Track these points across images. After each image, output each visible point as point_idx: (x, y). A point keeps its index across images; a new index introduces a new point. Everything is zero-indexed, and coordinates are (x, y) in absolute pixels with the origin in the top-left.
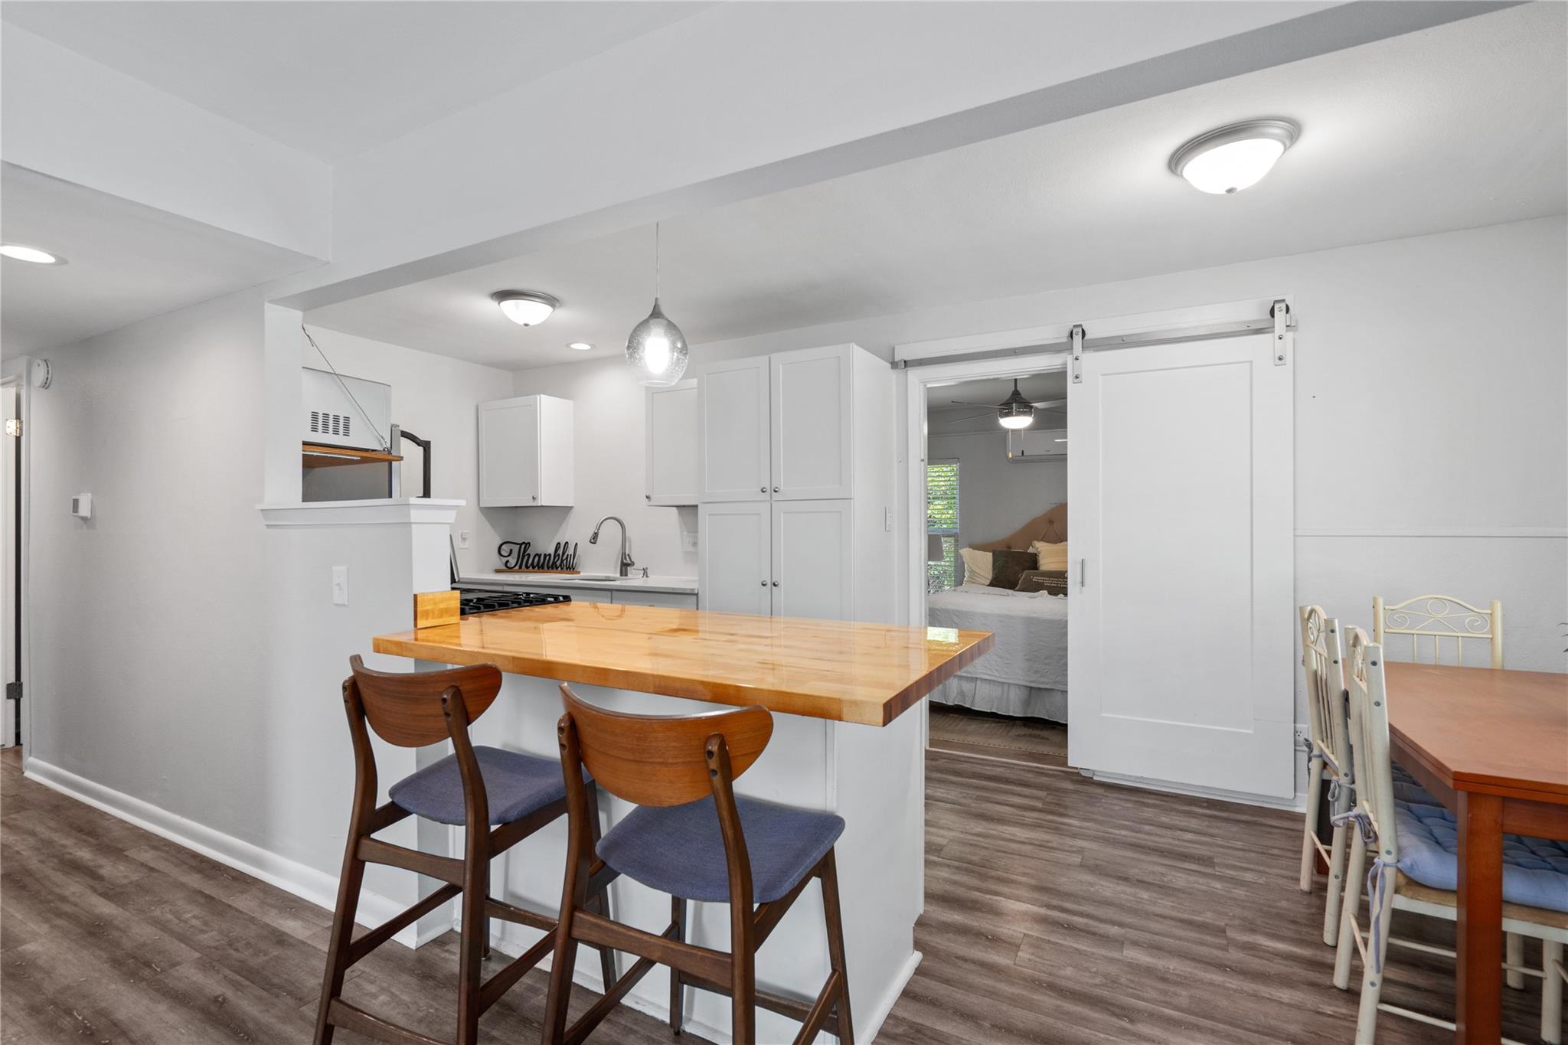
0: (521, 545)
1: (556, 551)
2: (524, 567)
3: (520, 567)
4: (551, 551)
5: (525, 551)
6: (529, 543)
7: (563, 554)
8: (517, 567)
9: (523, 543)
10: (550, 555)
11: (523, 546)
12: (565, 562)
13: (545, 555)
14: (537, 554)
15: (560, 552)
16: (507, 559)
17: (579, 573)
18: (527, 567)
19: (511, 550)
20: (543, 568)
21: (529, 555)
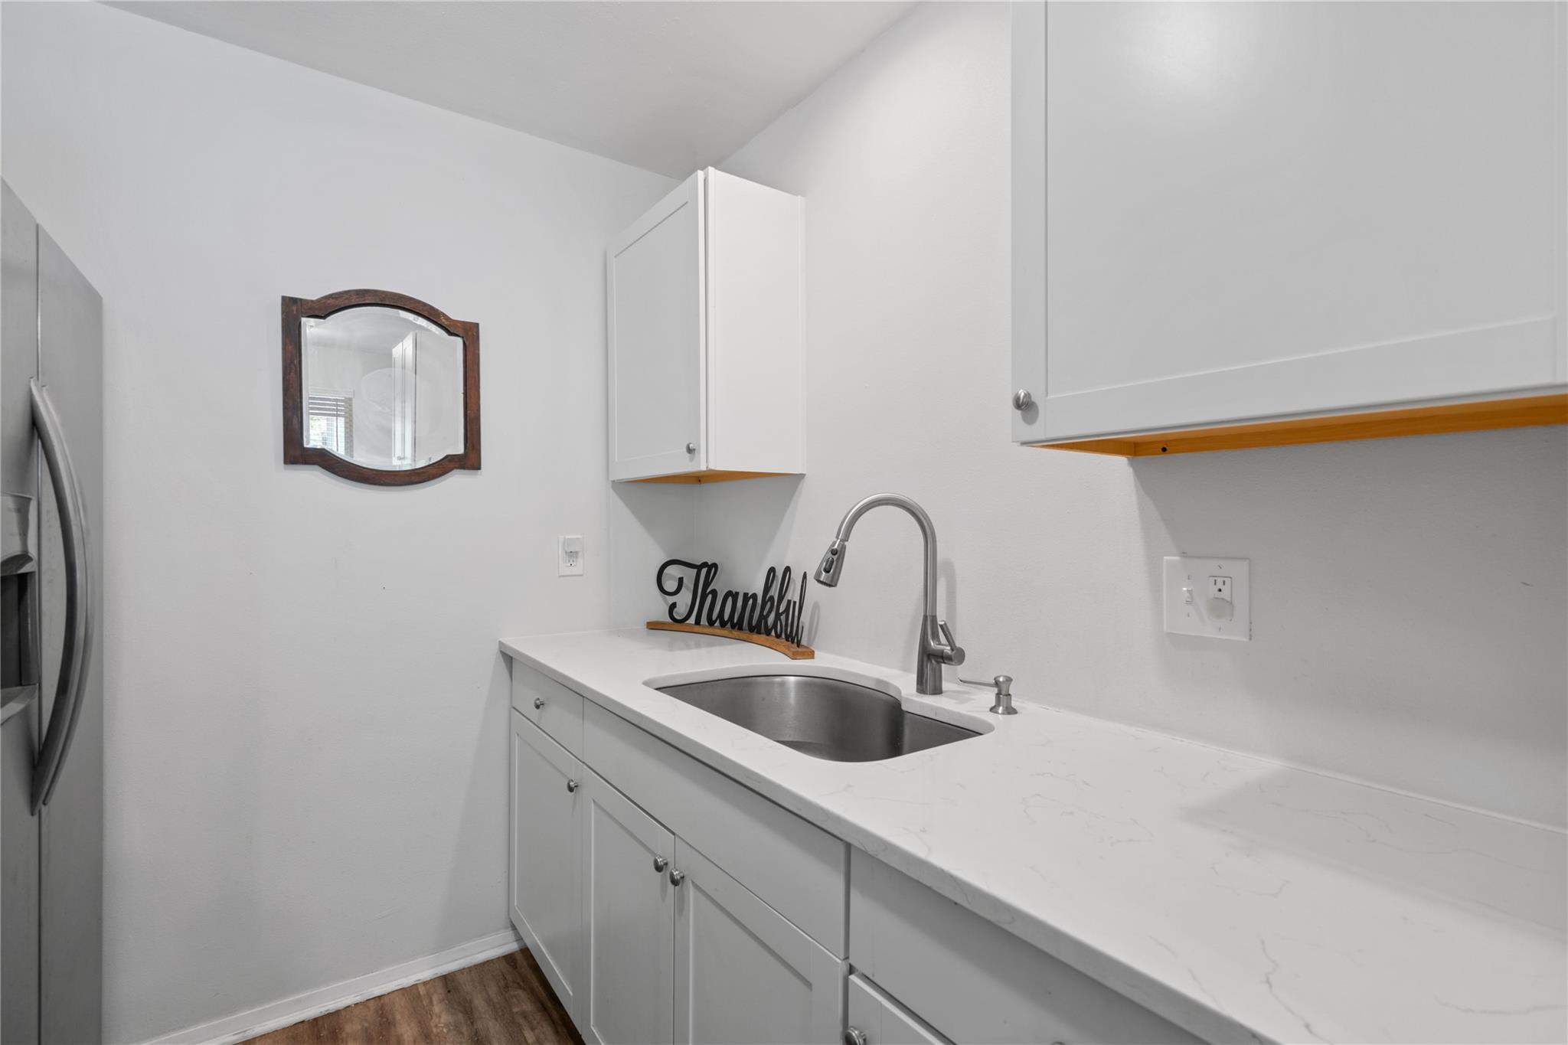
0: (699, 568)
1: (767, 587)
2: (704, 620)
3: (698, 622)
4: (758, 588)
5: (707, 584)
6: (715, 566)
7: (781, 597)
8: (692, 620)
9: (705, 565)
10: (754, 596)
11: (704, 571)
12: (783, 617)
13: (746, 595)
14: (729, 594)
15: (774, 592)
16: (671, 600)
17: (810, 655)
18: (711, 623)
19: (681, 580)
20: (741, 629)
21: (714, 593)
